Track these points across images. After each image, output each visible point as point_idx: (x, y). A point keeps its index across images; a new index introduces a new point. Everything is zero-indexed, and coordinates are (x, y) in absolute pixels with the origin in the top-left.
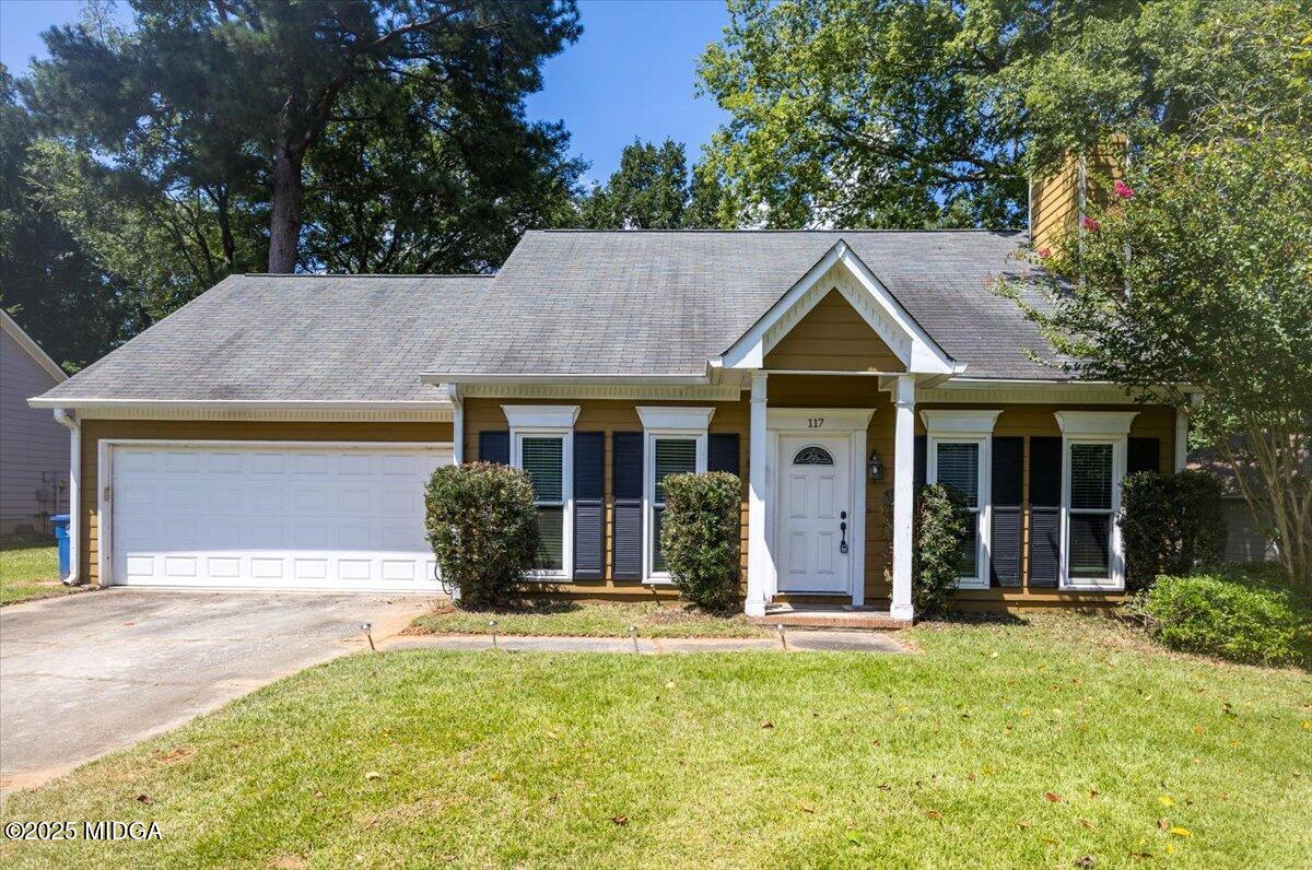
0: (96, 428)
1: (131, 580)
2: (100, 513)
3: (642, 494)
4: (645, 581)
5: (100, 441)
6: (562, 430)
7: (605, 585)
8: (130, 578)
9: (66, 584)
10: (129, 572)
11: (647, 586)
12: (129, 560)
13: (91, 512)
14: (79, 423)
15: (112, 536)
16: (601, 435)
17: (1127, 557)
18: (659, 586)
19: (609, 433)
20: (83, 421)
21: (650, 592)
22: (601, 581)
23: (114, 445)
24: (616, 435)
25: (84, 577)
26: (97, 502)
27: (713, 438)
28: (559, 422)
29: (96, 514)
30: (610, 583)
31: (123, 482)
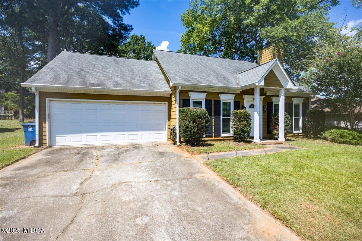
0: (45, 94)
1: (57, 144)
2: (47, 122)
3: (220, 115)
4: (221, 136)
5: (47, 99)
6: (202, 99)
7: (212, 138)
8: (57, 143)
9: (35, 147)
10: (57, 142)
11: (222, 137)
12: (57, 137)
13: (43, 122)
14: (38, 92)
15: (50, 130)
16: (211, 100)
17: (302, 127)
18: (225, 137)
19: (213, 100)
20: (39, 92)
21: (222, 138)
22: (211, 136)
23: (50, 100)
24: (215, 101)
25: (41, 144)
26: (46, 119)
27: (235, 102)
28: (201, 97)
29: (45, 123)
30: (213, 137)
31: (54, 112)
